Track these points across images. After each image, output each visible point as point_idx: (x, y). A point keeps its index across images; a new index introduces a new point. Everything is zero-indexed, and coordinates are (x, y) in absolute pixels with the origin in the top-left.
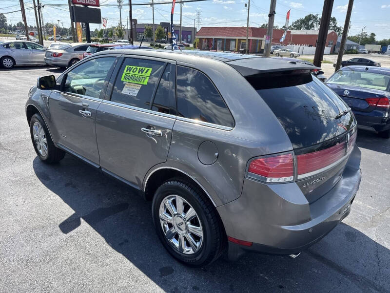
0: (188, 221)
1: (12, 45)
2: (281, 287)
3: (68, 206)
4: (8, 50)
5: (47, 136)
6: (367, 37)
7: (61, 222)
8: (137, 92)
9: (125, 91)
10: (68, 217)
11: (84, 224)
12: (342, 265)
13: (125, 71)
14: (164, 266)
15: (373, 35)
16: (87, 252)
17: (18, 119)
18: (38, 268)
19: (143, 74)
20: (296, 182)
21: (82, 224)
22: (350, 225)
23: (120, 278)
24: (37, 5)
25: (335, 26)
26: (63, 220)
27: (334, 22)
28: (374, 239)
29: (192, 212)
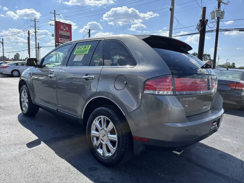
0: (108, 132)
1: (20, 64)
2: (173, 181)
3: (35, 135)
4: (17, 66)
5: (29, 98)
6: (230, 65)
7: (28, 142)
8: (82, 58)
9: (75, 59)
10: (34, 140)
11: (43, 144)
12: (216, 171)
13: (76, 50)
14: (92, 166)
15: (234, 64)
16: (41, 158)
17: (15, 97)
18: (7, 164)
19: (86, 49)
20: (175, 95)
21: (41, 144)
22: (222, 151)
23: (60, 171)
24: (37, 46)
25: (210, 59)
26: (30, 141)
27: (209, 57)
28: (240, 158)
29: (111, 125)
